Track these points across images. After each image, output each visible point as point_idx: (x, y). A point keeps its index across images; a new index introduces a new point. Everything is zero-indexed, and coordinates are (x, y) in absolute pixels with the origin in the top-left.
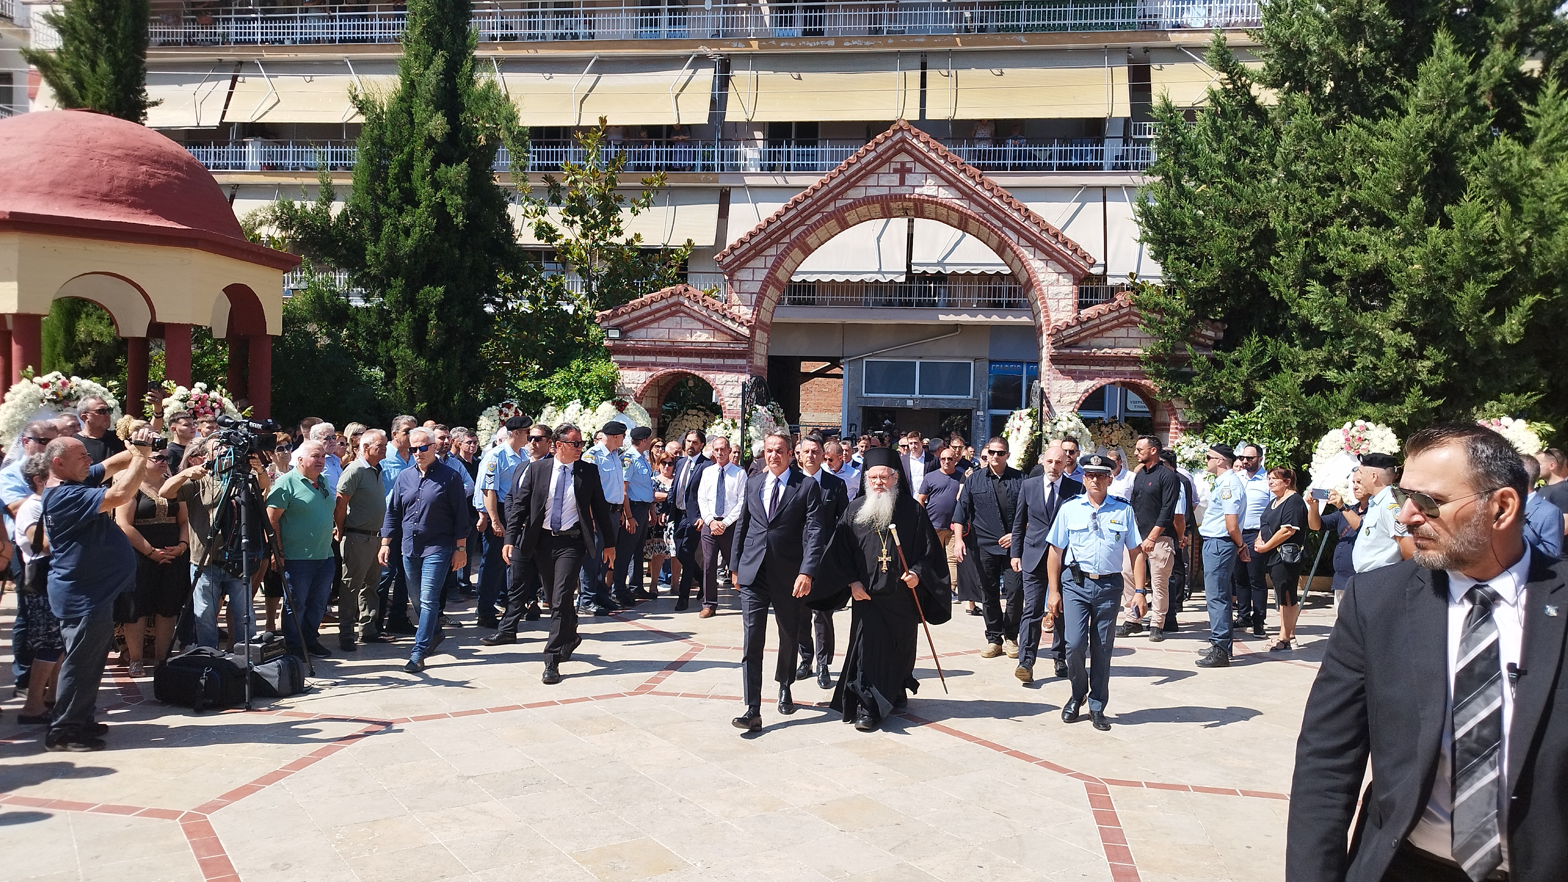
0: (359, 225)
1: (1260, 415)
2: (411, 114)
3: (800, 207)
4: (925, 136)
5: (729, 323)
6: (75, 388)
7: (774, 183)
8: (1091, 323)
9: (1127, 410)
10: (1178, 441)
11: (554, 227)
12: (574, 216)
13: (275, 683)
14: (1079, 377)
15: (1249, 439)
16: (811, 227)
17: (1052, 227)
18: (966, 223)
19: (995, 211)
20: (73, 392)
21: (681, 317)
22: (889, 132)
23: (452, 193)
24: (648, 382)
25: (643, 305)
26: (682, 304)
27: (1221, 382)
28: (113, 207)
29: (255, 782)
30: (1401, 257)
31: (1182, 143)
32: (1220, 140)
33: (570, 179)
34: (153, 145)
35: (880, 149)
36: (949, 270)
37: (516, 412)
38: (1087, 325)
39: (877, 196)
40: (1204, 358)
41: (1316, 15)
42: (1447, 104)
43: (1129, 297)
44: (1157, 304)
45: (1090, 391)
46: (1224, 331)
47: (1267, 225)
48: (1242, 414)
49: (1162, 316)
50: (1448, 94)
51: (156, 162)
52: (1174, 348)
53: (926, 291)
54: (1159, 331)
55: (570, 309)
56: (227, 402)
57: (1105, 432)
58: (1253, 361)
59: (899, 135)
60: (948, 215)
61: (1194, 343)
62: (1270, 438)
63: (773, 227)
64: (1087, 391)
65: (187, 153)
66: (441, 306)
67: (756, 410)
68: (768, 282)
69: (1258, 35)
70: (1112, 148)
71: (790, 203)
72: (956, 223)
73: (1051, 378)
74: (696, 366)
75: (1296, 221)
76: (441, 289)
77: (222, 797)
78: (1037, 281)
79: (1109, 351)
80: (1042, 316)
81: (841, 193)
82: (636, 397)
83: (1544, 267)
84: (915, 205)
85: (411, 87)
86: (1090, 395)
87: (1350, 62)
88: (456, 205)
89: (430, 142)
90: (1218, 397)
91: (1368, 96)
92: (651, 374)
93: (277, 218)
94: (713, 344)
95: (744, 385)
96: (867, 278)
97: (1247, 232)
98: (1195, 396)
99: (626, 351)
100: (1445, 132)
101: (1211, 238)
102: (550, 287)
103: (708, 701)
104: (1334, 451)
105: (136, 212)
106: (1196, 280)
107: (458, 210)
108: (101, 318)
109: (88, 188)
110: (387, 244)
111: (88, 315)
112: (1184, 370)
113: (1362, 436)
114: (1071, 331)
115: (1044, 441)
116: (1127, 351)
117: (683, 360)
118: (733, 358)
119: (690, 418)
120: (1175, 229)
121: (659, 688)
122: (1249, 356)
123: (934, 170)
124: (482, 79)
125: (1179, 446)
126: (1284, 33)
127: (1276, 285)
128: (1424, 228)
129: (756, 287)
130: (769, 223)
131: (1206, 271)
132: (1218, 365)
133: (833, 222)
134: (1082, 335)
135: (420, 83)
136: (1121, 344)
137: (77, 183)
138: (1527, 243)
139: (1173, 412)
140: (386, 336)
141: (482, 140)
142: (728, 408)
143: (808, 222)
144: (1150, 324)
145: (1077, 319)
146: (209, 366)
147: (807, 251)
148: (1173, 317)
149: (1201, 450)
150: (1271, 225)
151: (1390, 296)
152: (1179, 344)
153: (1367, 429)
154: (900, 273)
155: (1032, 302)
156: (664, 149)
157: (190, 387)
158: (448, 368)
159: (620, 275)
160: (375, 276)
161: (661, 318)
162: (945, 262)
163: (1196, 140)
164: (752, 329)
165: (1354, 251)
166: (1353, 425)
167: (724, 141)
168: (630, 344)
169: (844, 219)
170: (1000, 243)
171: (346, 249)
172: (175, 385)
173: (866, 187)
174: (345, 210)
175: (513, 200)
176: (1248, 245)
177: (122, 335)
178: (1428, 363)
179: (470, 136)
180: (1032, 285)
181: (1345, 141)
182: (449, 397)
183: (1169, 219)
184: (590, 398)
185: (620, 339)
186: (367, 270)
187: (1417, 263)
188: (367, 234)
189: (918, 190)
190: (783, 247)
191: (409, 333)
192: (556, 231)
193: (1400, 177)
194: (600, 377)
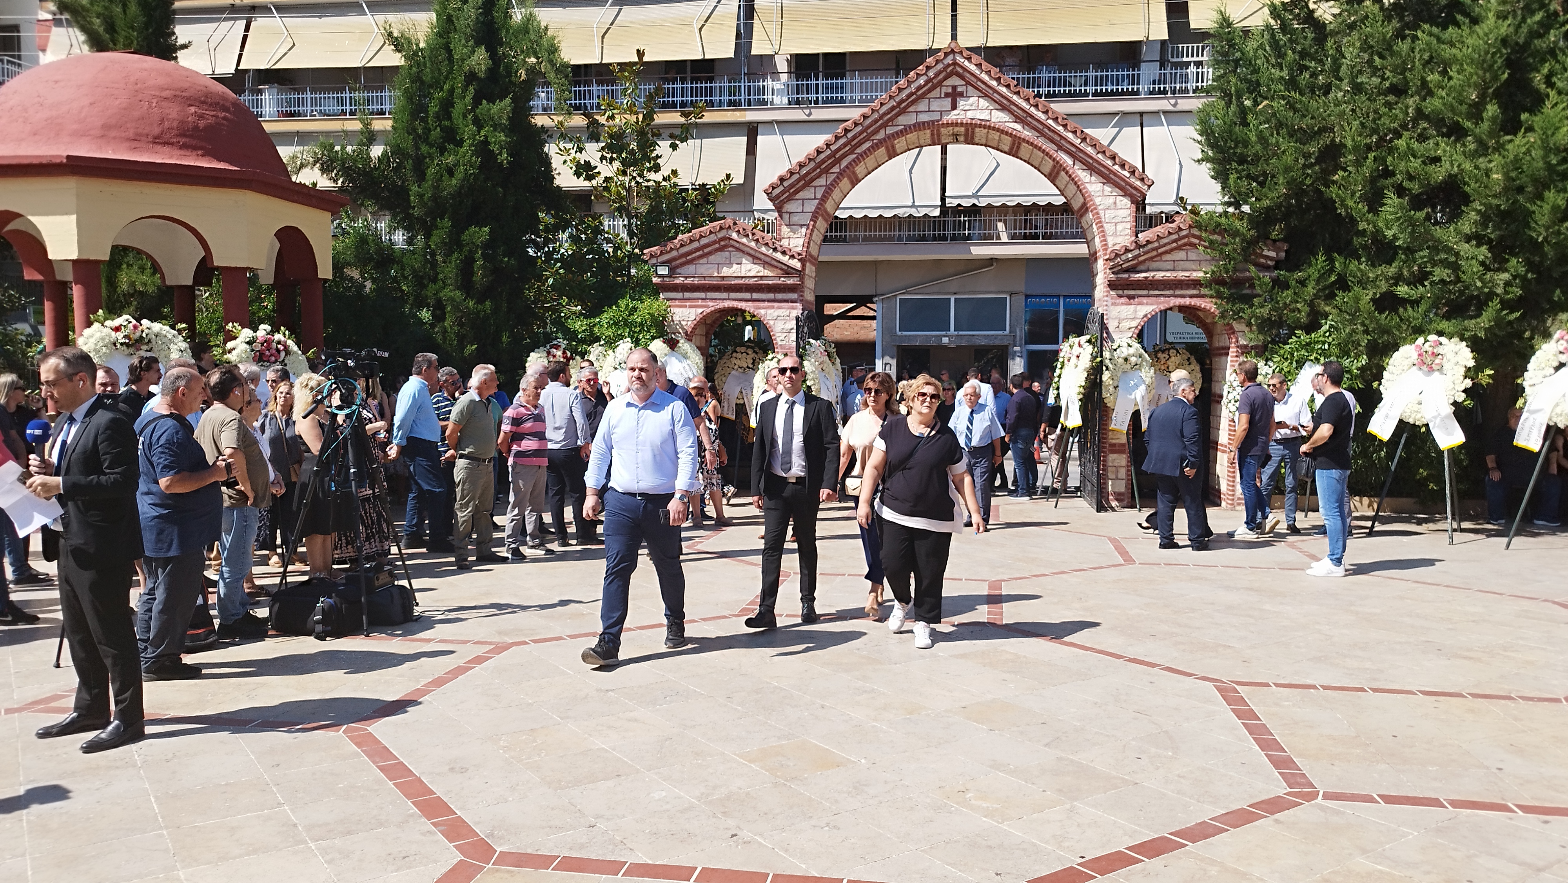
0: (400, 165)
1: (1327, 334)
2: (449, 50)
3: (850, 135)
4: (975, 58)
5: (779, 256)
6: (146, 331)
7: (805, 118)
8: (1150, 246)
11: (593, 164)
12: (613, 153)
14: (1138, 302)
15: (1316, 358)
16: (861, 155)
17: (1108, 148)
18: (1018, 148)
20: (144, 335)
21: (730, 251)
22: (941, 55)
23: (495, 130)
24: (698, 319)
25: (691, 241)
26: (731, 238)
27: (1285, 303)
28: (166, 148)
30: (1477, 167)
31: (1241, 59)
33: (607, 115)
34: (201, 86)
35: (931, 74)
36: (983, 203)
37: (564, 353)
38: (1146, 249)
39: (928, 122)
40: (1267, 279)
43: (1188, 219)
44: (1219, 225)
45: (1149, 316)
46: (1286, 251)
47: (1333, 140)
48: (1307, 334)
49: (1224, 237)
51: (203, 103)
52: (1235, 270)
53: (960, 225)
54: (1221, 253)
56: (292, 344)
58: (1318, 281)
59: (949, 60)
60: (1000, 139)
61: (1257, 265)
63: (822, 156)
64: (1146, 316)
66: (486, 246)
67: (810, 344)
68: (818, 213)
70: (1148, 71)
71: (839, 131)
72: (1007, 149)
73: (1109, 304)
74: (747, 300)
75: (1360, 135)
76: (486, 229)
78: (1094, 204)
79: (1168, 274)
80: (1098, 242)
81: (891, 119)
82: (687, 335)
84: (967, 130)
85: (448, 22)
86: (1149, 319)
88: (500, 142)
89: (472, 78)
90: (1280, 317)
92: (700, 310)
93: (318, 161)
94: (764, 279)
95: (797, 319)
96: (901, 212)
97: (1312, 148)
98: (1258, 318)
99: (675, 288)
100: (1519, 38)
101: (1275, 154)
102: (589, 227)
104: (1405, 368)
105: (188, 153)
107: (502, 148)
108: (142, 269)
109: (140, 131)
110: (433, 184)
111: (129, 266)
112: (1246, 291)
113: (1435, 351)
114: (1130, 255)
115: (1104, 368)
116: (1187, 274)
117: (734, 295)
118: (784, 292)
119: (739, 355)
120: (1236, 146)
122: (1316, 275)
123: (986, 93)
124: (518, 15)
127: (1343, 201)
128: (1501, 136)
129: (806, 219)
130: (819, 152)
131: (1270, 189)
132: (1280, 284)
133: (882, 150)
134: (1140, 259)
135: (458, 18)
136: (1180, 268)
137: (128, 125)
139: (1232, 335)
140: (434, 279)
141: (523, 74)
142: (780, 343)
143: (858, 151)
144: (1210, 246)
145: (1136, 242)
146: (254, 314)
147: (855, 181)
148: (1234, 238)
150: (1337, 140)
151: (1463, 208)
152: (1240, 266)
153: (1441, 344)
154: (934, 207)
155: (1085, 227)
156: (689, 86)
157: (255, 330)
158: (495, 309)
160: (418, 219)
161: (710, 253)
162: (979, 194)
163: (1254, 55)
164: (803, 262)
165: (1424, 162)
166: (1426, 341)
167: (751, 76)
168: (679, 281)
169: (893, 146)
170: (1054, 166)
171: (388, 190)
172: (239, 328)
173: (917, 112)
174: (386, 151)
175: (551, 136)
176: (1313, 161)
177: (168, 283)
178: (1506, 276)
179: (510, 71)
180: (1087, 209)
181: (1413, 52)
182: (498, 339)
183: (1230, 137)
184: (641, 337)
185: (669, 276)
186: (411, 211)
187: (1495, 173)
188: (409, 174)
189: (970, 114)
190: (833, 177)
191: (457, 275)
192: (596, 167)
193: (1476, 85)
194: (652, 315)
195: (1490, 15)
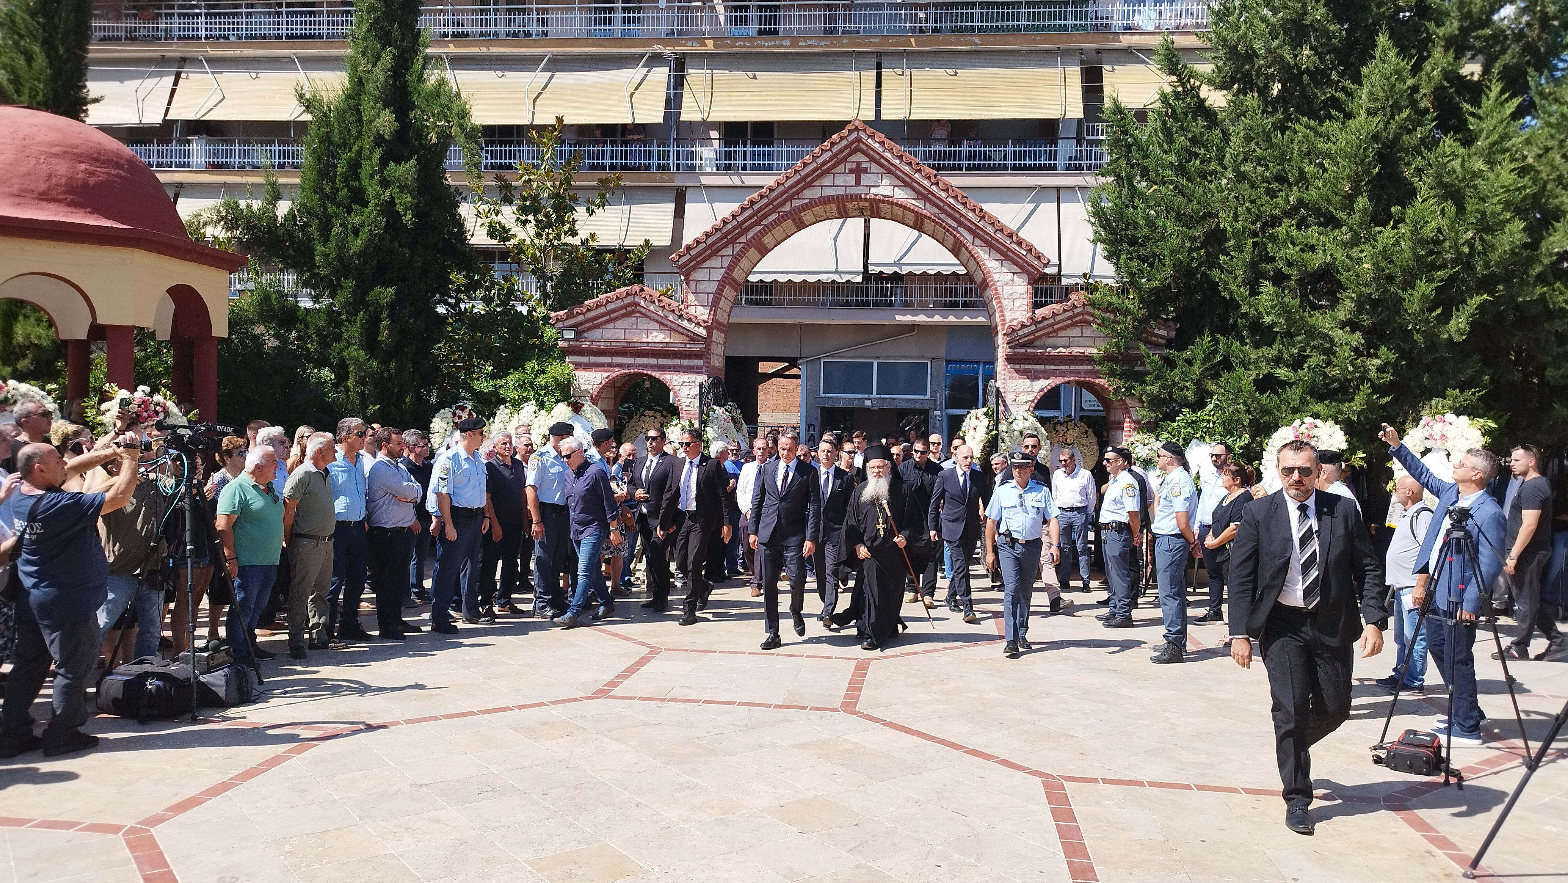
0: (307, 225)
1: (1212, 413)
2: (359, 112)
3: (756, 207)
4: (879, 136)
5: (685, 323)
6: (12, 392)
7: (730, 183)
8: (1045, 323)
9: (1082, 409)
10: (1132, 439)
11: (507, 226)
12: (527, 215)
13: (221, 692)
14: (1034, 376)
15: (1202, 436)
16: (768, 227)
17: (1006, 227)
18: (922, 223)
19: (950, 211)
20: (9, 396)
21: (637, 317)
22: (845, 132)
23: (401, 191)
24: (603, 383)
25: (598, 306)
26: (638, 304)
27: (1174, 381)
28: (52, 206)
29: (201, 794)
30: (1348, 257)
31: (1133, 144)
32: (1171, 142)
33: (523, 179)
34: (93, 142)
35: (836, 149)
36: (905, 270)
37: (470, 414)
38: (1042, 325)
39: (833, 196)
40: (1157, 358)
41: (1263, 19)
42: (1391, 106)
43: (1082, 297)
44: (1110, 304)
45: (1045, 390)
46: (1177, 330)
47: (1218, 225)
48: (1194, 412)
49: (1116, 316)
50: (1392, 96)
51: (96, 160)
52: (1127, 348)
53: (883, 291)
54: (1113, 331)
55: (524, 310)
56: (170, 405)
57: (1060, 430)
58: (1205, 360)
59: (854, 135)
60: (904, 215)
61: (1147, 342)
62: (1222, 436)
63: (729, 227)
64: (1042, 390)
65: (129, 151)
66: (392, 307)
67: (714, 411)
68: (724, 282)
69: (1207, 38)
70: (1065, 149)
71: (746, 202)
72: (911, 223)
73: (1007, 377)
74: (652, 367)
75: (1246, 221)
76: (391, 290)
77: (167, 810)
78: (992, 281)
79: (1064, 350)
80: (997, 315)
81: (797, 193)
82: (592, 399)
83: (1487, 266)
84: (871, 205)
85: (359, 84)
86: (1046, 394)
87: (1296, 65)
88: (406, 203)
89: (379, 140)
90: (1170, 395)
91: (1313, 99)
92: (606, 375)
93: (222, 218)
94: (670, 345)
95: (701, 386)
96: (824, 278)
97: (1198, 232)
98: (1148, 395)
99: (581, 352)
100: (1389, 134)
101: (1163, 238)
102: (502, 288)
103: (665, 704)
105: (74, 210)
106: (1149, 280)
107: (407, 209)
108: (39, 321)
109: (25, 187)
110: (337, 244)
111: (26, 317)
112: (1137, 368)
113: (1311, 433)
114: (1026, 331)
115: (1000, 441)
116: (1082, 350)
117: (639, 361)
118: (690, 359)
119: (647, 419)
120: (1127, 229)
121: (616, 692)
122: (1201, 355)
123: (889, 170)
124: (432, 77)
125: (1132, 444)
126: (1232, 36)
127: (1226, 284)
128: (1372, 227)
129: (713, 287)
130: (725, 222)
131: (1158, 270)
132: (1170, 363)
133: (789, 222)
134: (1037, 334)
135: (368, 80)
136: (1075, 344)
137: (13, 181)
138: (1470, 243)
139: (1127, 411)
140: (338, 338)
141: (433, 138)
142: (685, 408)
143: (765, 222)
144: (1103, 325)
145: (1032, 318)
146: (152, 369)
147: (764, 251)
148: (1125, 316)
149: (1155, 448)
150: (1222, 225)
151: (1338, 295)
152: (1132, 343)
153: (1316, 426)
154: (857, 273)
155: (987, 302)
156: (619, 148)
157: (133, 390)
158: (400, 370)
159: (575, 275)
160: (324, 277)
161: (617, 319)
162: (901, 262)
163: (1147, 141)
164: (709, 329)
165: (1302, 250)
166: (1303, 423)
167: (680, 141)
168: (585, 345)
169: (800, 218)
170: (955, 243)
171: (293, 249)
172: (116, 388)
173: (822, 186)
174: (292, 210)
175: (465, 199)
176: (1199, 245)
177: (61, 337)
178: (1377, 362)
179: (421, 134)
180: (987, 284)
181: (1292, 143)
182: (400, 399)
183: (1121, 219)
184: (546, 399)
185: (576, 339)
186: (316, 271)
187: (1366, 263)
188: (316, 234)
189: (873, 190)
190: (739, 247)
191: (361, 334)
192: (509, 230)
193: (1349, 178)
194: (556, 379)
195: (1362, 112)
